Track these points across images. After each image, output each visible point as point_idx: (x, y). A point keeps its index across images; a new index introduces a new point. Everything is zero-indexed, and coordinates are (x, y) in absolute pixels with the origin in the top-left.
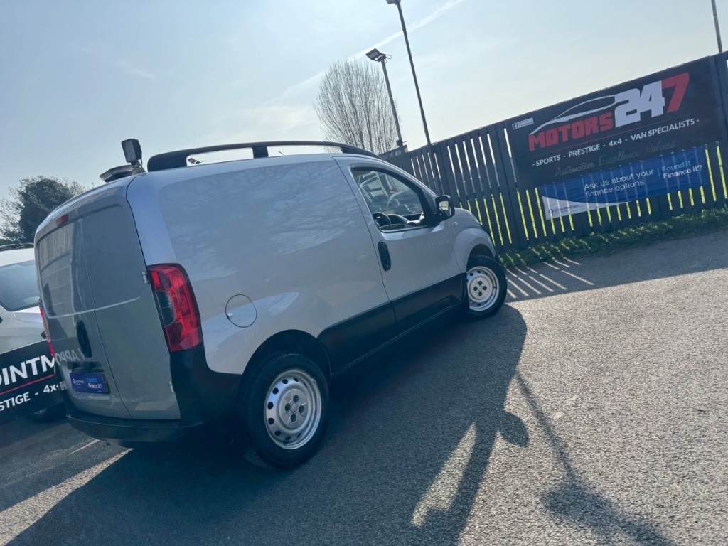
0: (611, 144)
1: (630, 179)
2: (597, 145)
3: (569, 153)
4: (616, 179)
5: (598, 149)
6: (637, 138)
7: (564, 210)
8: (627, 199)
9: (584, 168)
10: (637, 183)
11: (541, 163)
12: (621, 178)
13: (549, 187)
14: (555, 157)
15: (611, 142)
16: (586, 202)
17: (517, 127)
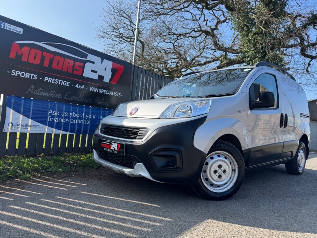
0: (77, 86)
1: (82, 117)
2: (68, 82)
3: (46, 78)
4: (73, 113)
5: (67, 85)
6: (93, 90)
7: (25, 127)
8: (76, 132)
9: (53, 95)
10: (85, 122)
11: (17, 73)
12: (76, 114)
13: (17, 100)
14: (32, 75)
15: (78, 85)
16: (46, 125)
17: (4, 27)
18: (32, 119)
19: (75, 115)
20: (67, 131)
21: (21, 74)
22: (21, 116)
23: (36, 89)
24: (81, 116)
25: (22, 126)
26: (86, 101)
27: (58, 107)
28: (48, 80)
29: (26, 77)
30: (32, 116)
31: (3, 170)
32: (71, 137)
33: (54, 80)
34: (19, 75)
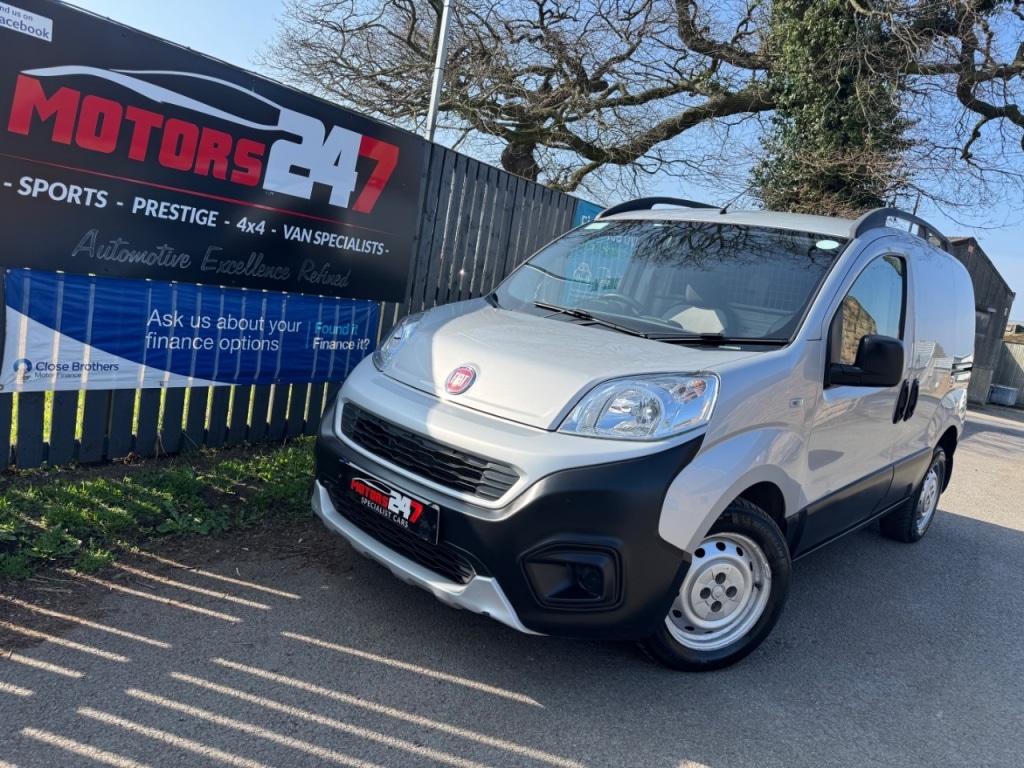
0: (242, 224)
1: (256, 328)
2: (212, 213)
3: (137, 199)
4: (227, 318)
5: (210, 224)
6: (294, 236)
7: (70, 371)
8: (236, 378)
9: (162, 261)
10: (266, 344)
11: (37, 189)
12: (238, 320)
13: (43, 282)
14: (90, 191)
15: (245, 220)
16: (141, 363)
18: (93, 343)
19: (233, 323)
20: (208, 377)
21: (50, 189)
22: (57, 335)
23: (103, 240)
24: (253, 326)
25: (62, 368)
26: (270, 273)
27: (178, 301)
28: (145, 209)
29: (69, 200)
30: (92, 335)
31: (17, 535)
32: (221, 395)
33: (165, 207)
34: (44, 196)
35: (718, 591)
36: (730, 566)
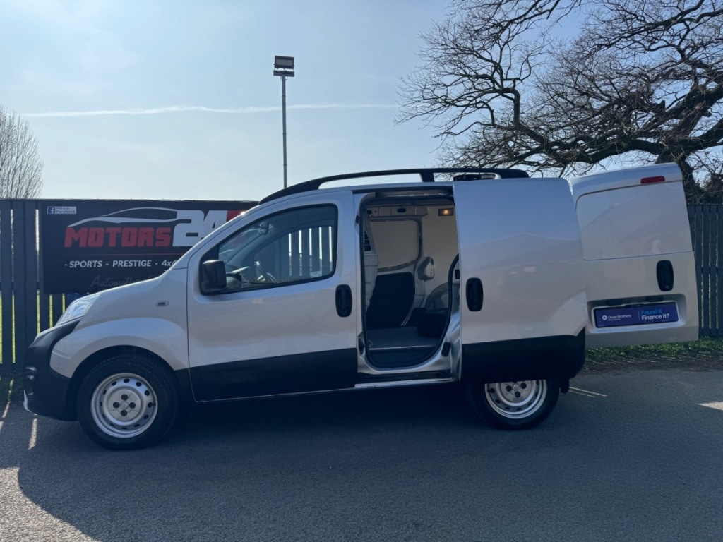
0: (164, 263)
2: (149, 261)
15: (165, 261)
17: (54, 212)
21: (80, 264)
28: (118, 264)
29: (87, 266)
33: (126, 262)
34: (78, 266)
35: (125, 405)
36: (130, 391)
